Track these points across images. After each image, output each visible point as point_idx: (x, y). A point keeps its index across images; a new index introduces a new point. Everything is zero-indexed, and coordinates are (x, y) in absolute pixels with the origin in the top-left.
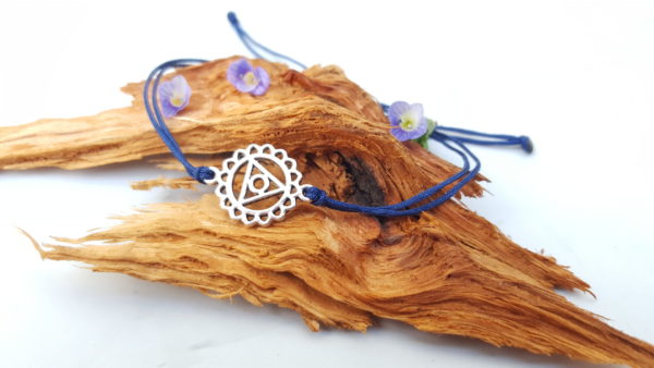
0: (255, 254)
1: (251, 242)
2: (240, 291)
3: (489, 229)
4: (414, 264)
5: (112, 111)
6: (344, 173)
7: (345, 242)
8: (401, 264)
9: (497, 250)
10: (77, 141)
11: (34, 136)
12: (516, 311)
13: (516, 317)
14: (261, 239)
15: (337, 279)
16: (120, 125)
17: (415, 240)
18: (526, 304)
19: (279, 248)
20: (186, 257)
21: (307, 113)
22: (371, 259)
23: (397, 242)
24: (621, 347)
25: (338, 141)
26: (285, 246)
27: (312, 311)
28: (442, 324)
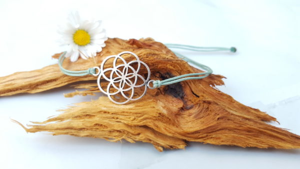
0: (129, 120)
1: (126, 114)
2: (124, 137)
3: (230, 99)
4: (201, 116)
5: (50, 66)
7: (168, 109)
8: (195, 117)
9: (235, 107)
11: (14, 80)
12: (249, 131)
13: (250, 134)
14: (131, 112)
15: (168, 126)
16: (55, 71)
17: (199, 106)
18: (253, 127)
19: (139, 115)
20: (97, 124)
21: (144, 55)
22: (180, 117)
23: (191, 108)
26: (142, 114)
27: (158, 142)
28: (218, 141)
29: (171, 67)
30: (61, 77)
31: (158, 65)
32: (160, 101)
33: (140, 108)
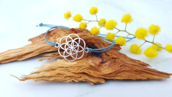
0: (74, 70)
1: (73, 67)
2: (73, 79)
3: (125, 56)
4: (111, 65)
5: (27, 45)
7: (94, 63)
8: (108, 66)
10: (21, 53)
11: (8, 54)
12: (136, 71)
13: (137, 73)
14: (75, 66)
15: (95, 72)
16: (31, 48)
17: (110, 60)
19: (80, 67)
20: (58, 74)
21: (80, 36)
22: (100, 67)
23: (106, 62)
24: (160, 74)
26: (81, 67)
27: (91, 81)
28: (121, 77)
29: (94, 42)
30: (35, 51)
31: (87, 41)
32: (89, 59)
33: (80, 63)
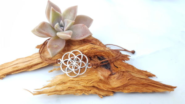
0: (85, 83)
1: (83, 81)
2: (83, 93)
3: (133, 67)
4: (120, 78)
5: (36, 54)
6: (99, 60)
7: (104, 76)
8: (117, 79)
9: (136, 71)
10: (30, 63)
11: (17, 64)
12: (143, 84)
14: (85, 79)
15: (104, 85)
17: (119, 73)
18: (145, 82)
20: (69, 87)
21: (90, 48)
22: (109, 79)
23: (115, 74)
24: (165, 87)
25: (98, 54)
26: (91, 80)
27: (100, 94)
28: (129, 90)
29: (104, 54)
32: (99, 71)
33: (90, 76)
